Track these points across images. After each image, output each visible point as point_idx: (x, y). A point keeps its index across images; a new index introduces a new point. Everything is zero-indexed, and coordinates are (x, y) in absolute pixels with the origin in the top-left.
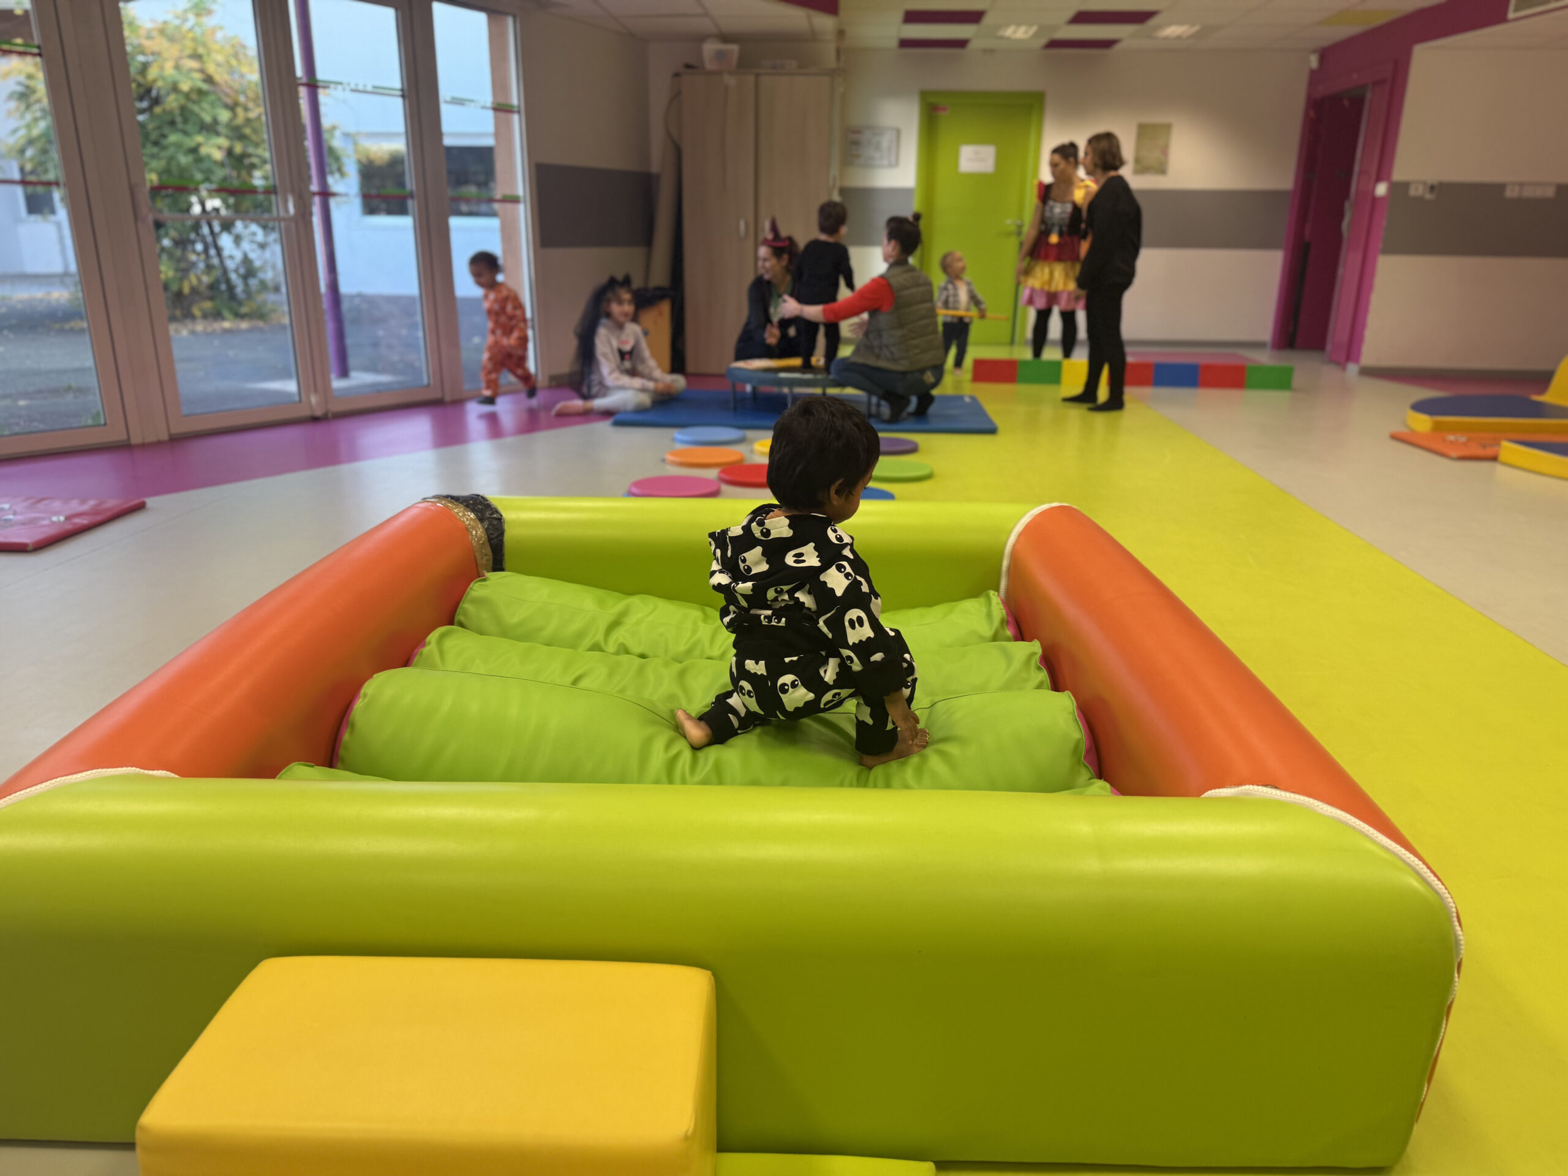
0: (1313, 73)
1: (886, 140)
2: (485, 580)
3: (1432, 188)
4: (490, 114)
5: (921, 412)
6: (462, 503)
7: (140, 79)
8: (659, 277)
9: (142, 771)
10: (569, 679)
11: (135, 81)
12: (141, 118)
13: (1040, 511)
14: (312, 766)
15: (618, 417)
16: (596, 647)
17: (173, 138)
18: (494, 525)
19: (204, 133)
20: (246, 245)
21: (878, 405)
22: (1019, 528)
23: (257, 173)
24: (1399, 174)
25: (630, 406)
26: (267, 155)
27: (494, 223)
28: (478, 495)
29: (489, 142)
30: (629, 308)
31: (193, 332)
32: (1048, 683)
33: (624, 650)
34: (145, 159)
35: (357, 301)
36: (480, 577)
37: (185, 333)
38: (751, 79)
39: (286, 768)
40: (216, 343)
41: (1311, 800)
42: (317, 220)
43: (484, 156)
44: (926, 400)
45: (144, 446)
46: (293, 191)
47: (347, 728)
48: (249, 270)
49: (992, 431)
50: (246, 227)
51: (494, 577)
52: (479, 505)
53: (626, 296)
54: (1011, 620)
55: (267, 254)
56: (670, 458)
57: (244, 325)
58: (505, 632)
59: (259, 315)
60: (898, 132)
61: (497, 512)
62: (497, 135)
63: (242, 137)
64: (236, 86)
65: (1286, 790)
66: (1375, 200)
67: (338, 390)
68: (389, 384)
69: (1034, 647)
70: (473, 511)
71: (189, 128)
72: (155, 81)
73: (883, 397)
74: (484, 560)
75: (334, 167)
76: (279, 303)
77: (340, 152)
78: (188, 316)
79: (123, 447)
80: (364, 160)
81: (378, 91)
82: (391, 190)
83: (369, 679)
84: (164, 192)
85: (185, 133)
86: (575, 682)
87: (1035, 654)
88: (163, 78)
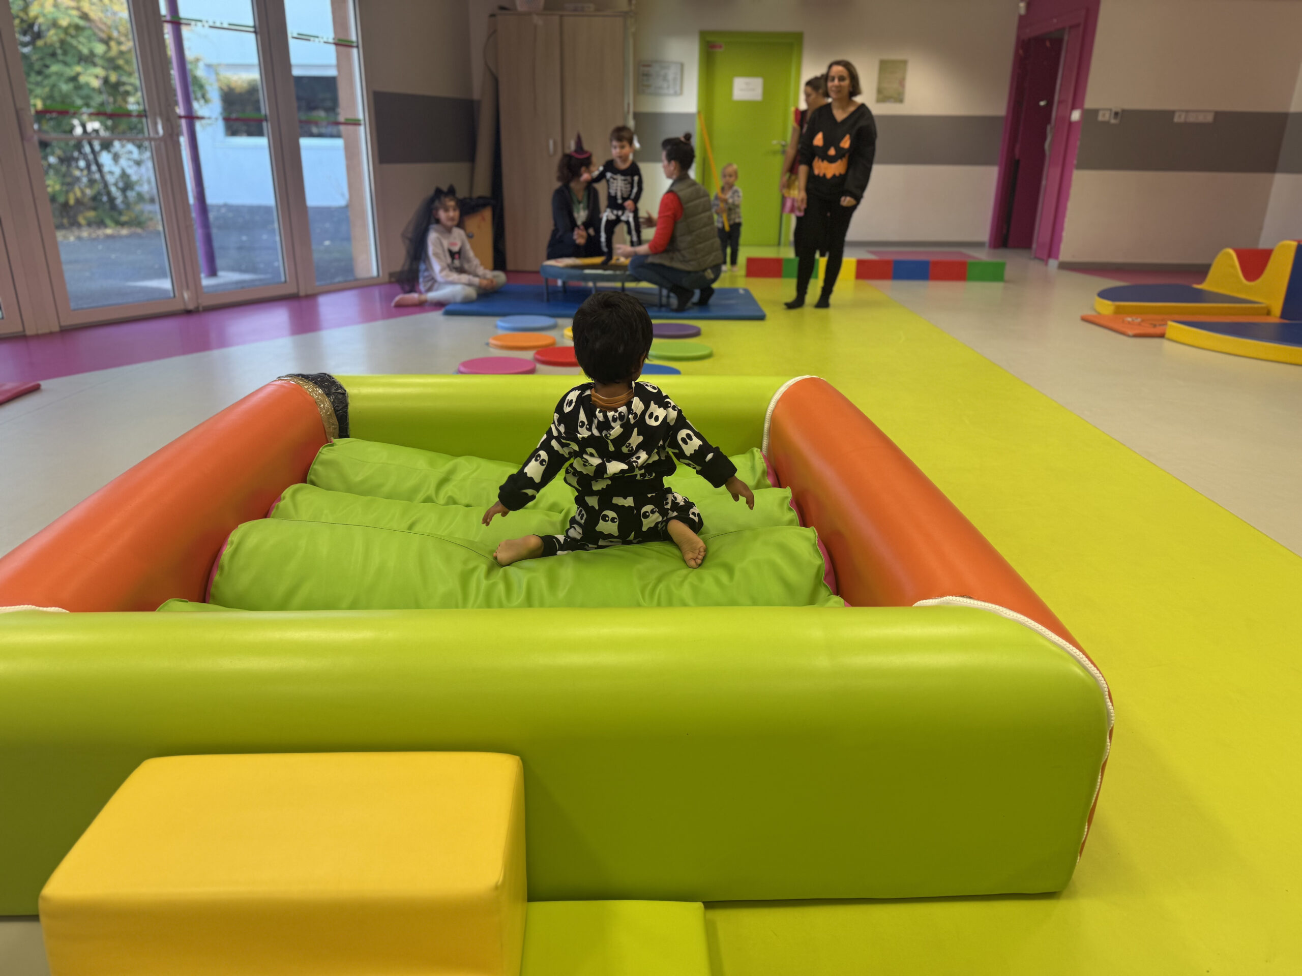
0: (1022, 18)
1: (672, 73)
2: (332, 445)
3: (1116, 114)
4: (333, 48)
5: (703, 302)
6: (311, 381)
7: (22, 15)
8: (482, 188)
9: (37, 608)
10: (405, 525)
11: (18, 17)
12: (26, 50)
13: (794, 382)
14: (187, 602)
15: (448, 308)
16: (428, 500)
17: (55, 68)
18: (339, 399)
19: (83, 64)
20: (123, 162)
21: (668, 297)
22: (778, 396)
23: (131, 99)
24: (1089, 104)
25: (459, 298)
26: (137, 83)
27: (339, 143)
28: (325, 374)
29: (332, 72)
30: (454, 214)
31: (79, 238)
32: (797, 522)
33: (452, 501)
34: (31, 87)
35: (223, 210)
36: (328, 442)
37: (72, 239)
38: (556, 19)
39: (164, 603)
40: (100, 247)
41: (997, 607)
42: (184, 140)
43: (329, 84)
44: (707, 292)
45: (37, 337)
46: (161, 115)
47: (217, 571)
48: (127, 184)
49: (761, 317)
50: (123, 146)
51: (340, 443)
52: (326, 382)
53: (452, 203)
54: (770, 471)
55: (143, 169)
56: (492, 341)
57: (125, 232)
58: (350, 488)
59: (137, 222)
60: (682, 66)
61: (341, 387)
62: (339, 66)
63: (117, 68)
64: (109, 22)
65: (978, 599)
66: (1071, 124)
67: (208, 287)
68: (252, 281)
69: (787, 492)
70: (321, 387)
71: (68, 59)
72: (36, 18)
73: (671, 290)
74: (331, 428)
75: (199, 95)
76: (152, 211)
77: (204, 81)
78: (75, 224)
79: (20, 338)
80: (225, 88)
81: (234, 28)
82: (249, 113)
83: (234, 529)
84: (48, 116)
85: (65, 63)
86: (410, 527)
87: (787, 498)
88: (44, 15)
